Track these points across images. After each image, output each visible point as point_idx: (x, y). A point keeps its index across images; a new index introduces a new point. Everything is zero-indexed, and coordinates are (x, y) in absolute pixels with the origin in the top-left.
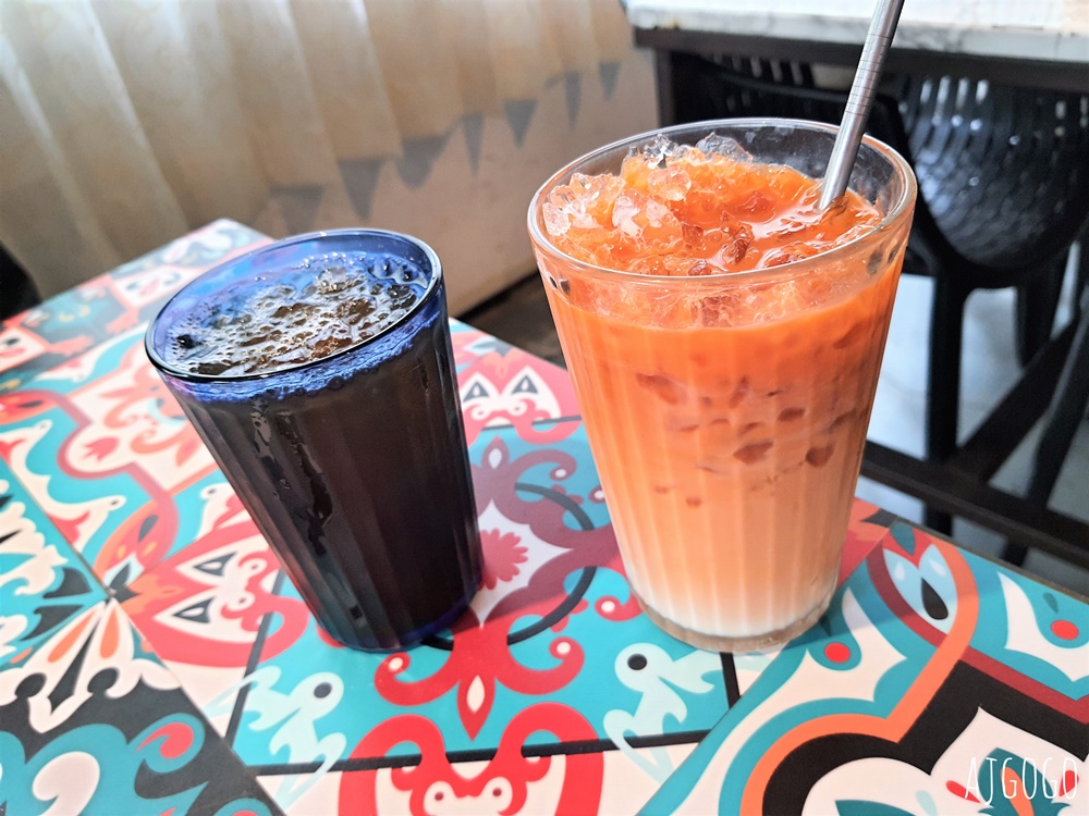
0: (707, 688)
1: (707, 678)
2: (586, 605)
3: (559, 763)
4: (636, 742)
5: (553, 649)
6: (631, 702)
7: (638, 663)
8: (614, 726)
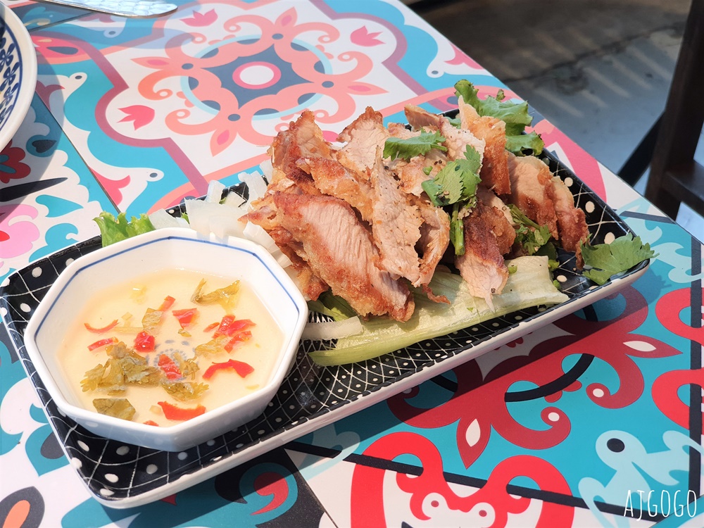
0: (673, 482)
1: (674, 474)
2: (580, 386)
3: (536, 506)
4: (603, 507)
5: (545, 415)
6: (605, 475)
7: (616, 445)
8: (587, 489)
